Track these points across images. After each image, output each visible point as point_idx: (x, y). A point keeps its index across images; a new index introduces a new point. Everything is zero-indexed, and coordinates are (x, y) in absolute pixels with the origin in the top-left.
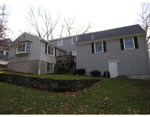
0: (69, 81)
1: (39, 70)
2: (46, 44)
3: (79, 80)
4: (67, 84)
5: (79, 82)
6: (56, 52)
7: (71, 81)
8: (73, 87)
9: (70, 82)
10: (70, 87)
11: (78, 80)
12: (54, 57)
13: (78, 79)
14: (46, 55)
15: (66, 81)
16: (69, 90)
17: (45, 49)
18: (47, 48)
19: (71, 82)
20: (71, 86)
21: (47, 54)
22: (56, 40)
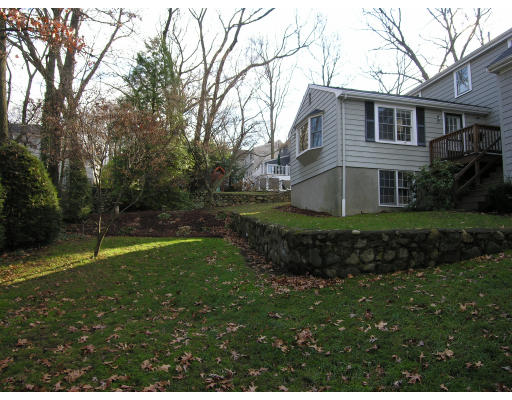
0: (314, 237)
1: (344, 201)
2: (369, 105)
3: (362, 236)
4: (307, 246)
5: (361, 244)
6: (427, 125)
7: (319, 237)
8: (330, 260)
9: (318, 243)
10: (319, 261)
11: (356, 235)
12: (416, 144)
13: (355, 231)
14: (372, 145)
15: (304, 235)
16: (317, 271)
17: (363, 123)
18: (373, 118)
19: (321, 241)
20: (323, 255)
21: (377, 139)
22: (444, 77)
